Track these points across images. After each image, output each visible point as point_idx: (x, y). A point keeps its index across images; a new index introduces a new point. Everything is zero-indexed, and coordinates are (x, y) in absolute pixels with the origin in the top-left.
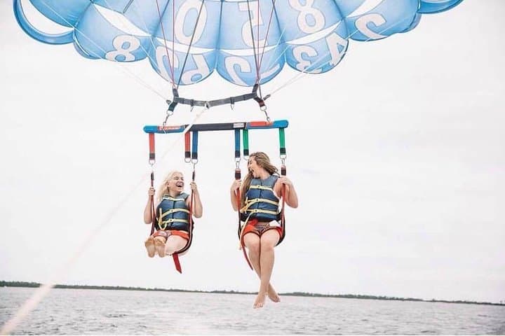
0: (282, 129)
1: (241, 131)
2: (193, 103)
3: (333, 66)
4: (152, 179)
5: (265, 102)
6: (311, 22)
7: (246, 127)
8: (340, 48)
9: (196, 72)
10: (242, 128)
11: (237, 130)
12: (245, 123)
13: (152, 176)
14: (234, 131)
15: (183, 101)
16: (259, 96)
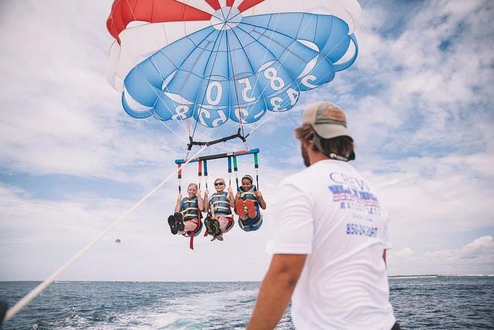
0: (255, 154)
1: (232, 158)
2: (200, 144)
3: (293, 106)
4: (180, 190)
5: (246, 139)
6: (277, 84)
7: (235, 155)
8: (295, 96)
9: (219, 119)
12: (234, 153)
13: (180, 188)
15: (195, 143)
16: (242, 135)
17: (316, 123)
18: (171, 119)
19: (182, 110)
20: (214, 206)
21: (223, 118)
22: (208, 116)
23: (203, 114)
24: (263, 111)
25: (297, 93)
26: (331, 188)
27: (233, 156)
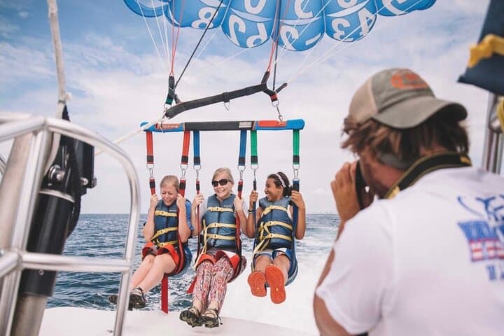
0: (296, 131)
1: (249, 132)
5: (278, 95)
7: (254, 127)
8: (368, 20)
10: (249, 129)
11: (244, 131)
12: (253, 122)
14: (239, 132)
16: (270, 87)
17: (381, 111)
18: (191, 26)
19: (208, 15)
20: (210, 231)
21: (263, 35)
22: (242, 29)
23: (236, 25)
24: (320, 35)
25: (372, 17)
26: (465, 227)
27: (250, 129)
